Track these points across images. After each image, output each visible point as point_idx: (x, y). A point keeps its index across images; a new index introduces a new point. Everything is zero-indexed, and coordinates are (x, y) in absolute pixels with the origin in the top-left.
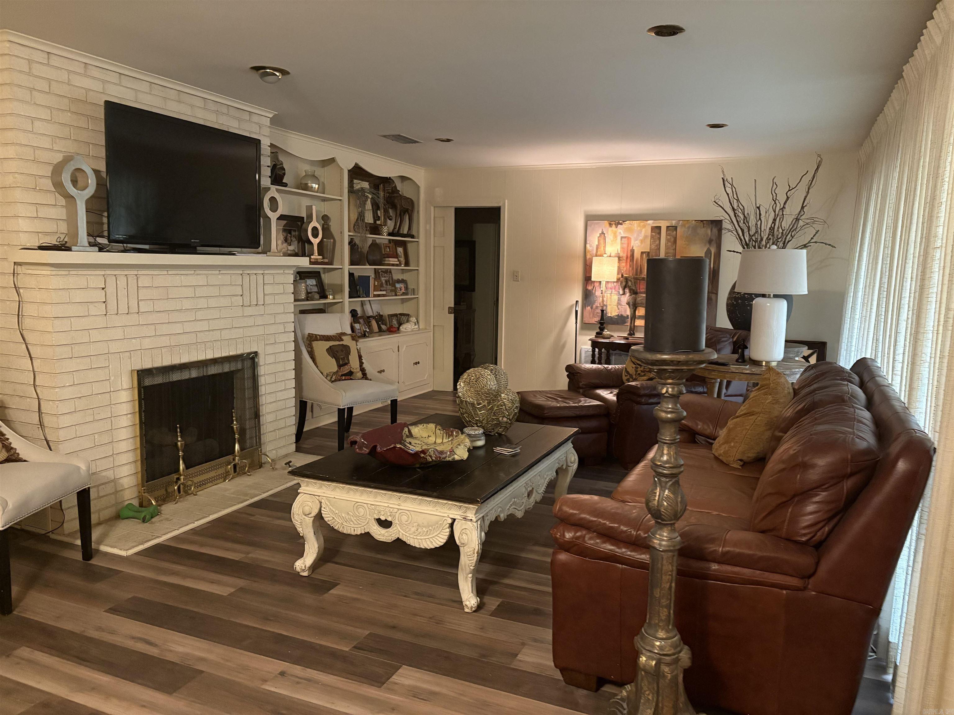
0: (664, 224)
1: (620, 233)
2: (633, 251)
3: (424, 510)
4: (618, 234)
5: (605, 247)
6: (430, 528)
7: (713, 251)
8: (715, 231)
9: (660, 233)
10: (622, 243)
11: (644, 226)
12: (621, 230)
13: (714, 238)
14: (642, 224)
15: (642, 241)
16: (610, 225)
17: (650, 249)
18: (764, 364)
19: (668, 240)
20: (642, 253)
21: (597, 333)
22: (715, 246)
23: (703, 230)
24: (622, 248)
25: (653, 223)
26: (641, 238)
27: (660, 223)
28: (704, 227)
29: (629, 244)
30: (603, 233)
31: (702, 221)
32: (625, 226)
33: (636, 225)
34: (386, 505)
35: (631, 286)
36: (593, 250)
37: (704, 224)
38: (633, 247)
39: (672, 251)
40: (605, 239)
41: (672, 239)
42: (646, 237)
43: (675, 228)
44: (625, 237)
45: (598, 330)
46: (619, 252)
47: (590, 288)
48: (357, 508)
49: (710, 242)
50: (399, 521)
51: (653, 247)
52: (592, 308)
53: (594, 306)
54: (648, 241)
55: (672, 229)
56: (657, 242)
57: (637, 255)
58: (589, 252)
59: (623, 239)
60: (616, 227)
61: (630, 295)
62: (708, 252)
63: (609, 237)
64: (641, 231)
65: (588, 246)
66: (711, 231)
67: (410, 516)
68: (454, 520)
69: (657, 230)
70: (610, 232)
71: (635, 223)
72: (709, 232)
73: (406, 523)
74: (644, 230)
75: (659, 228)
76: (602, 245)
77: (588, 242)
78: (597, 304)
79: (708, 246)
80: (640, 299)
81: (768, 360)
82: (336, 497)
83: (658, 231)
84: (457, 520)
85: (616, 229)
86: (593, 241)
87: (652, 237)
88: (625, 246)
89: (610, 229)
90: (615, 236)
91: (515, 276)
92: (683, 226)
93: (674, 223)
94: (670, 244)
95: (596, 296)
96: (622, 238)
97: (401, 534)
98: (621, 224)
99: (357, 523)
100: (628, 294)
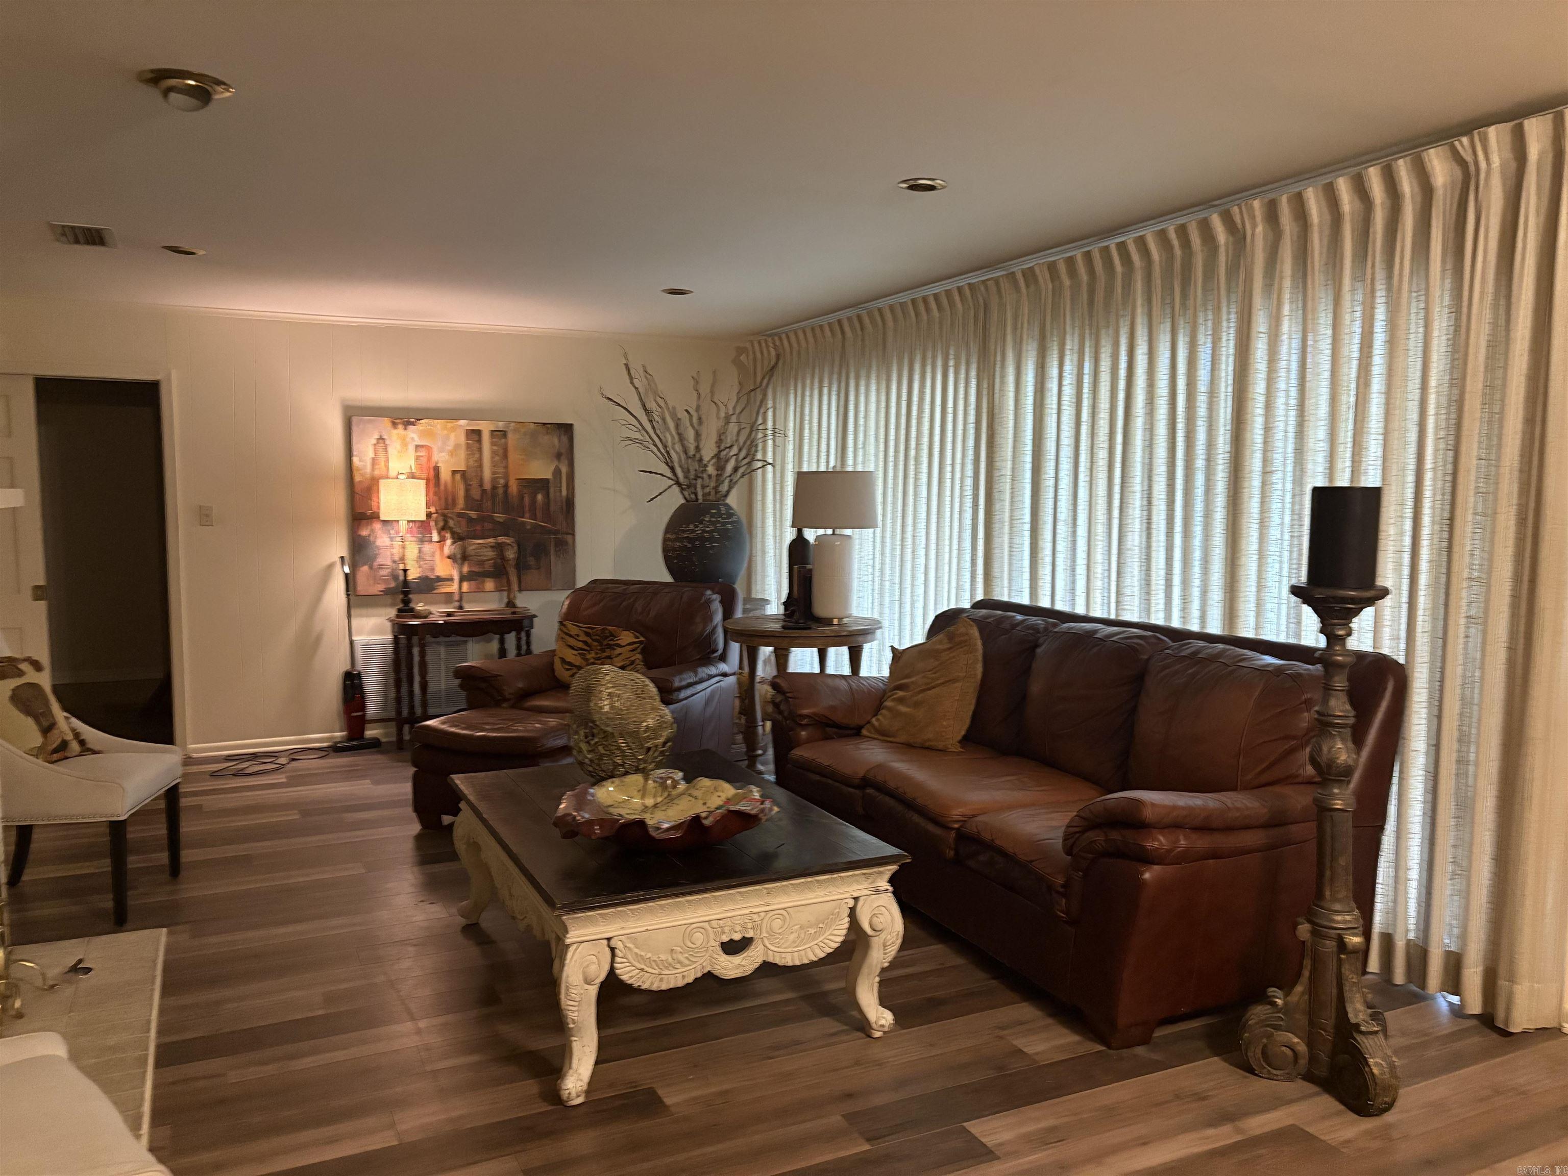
0: (485, 427)
1: (413, 439)
2: (437, 469)
3: (811, 899)
4: (408, 440)
5: (387, 461)
6: (821, 925)
7: (564, 469)
8: (565, 439)
9: (479, 441)
10: (417, 457)
11: (453, 429)
12: (413, 434)
13: (563, 451)
14: (450, 425)
15: (452, 453)
16: (394, 425)
17: (467, 467)
18: (835, 621)
19: (494, 453)
20: (454, 472)
21: (400, 611)
22: (566, 462)
23: (546, 437)
24: (418, 464)
25: (468, 425)
26: (450, 448)
27: (478, 425)
28: (547, 433)
29: (429, 459)
30: (381, 439)
31: (544, 424)
32: (421, 428)
33: (438, 426)
34: (747, 911)
35: (453, 528)
36: (365, 466)
37: (548, 428)
38: (437, 463)
39: (502, 470)
40: (386, 447)
41: (501, 452)
42: (457, 446)
43: (503, 434)
44: (422, 446)
45: (401, 606)
46: (414, 471)
47: (364, 532)
48: (691, 936)
49: (559, 456)
50: (767, 932)
51: (471, 462)
52: (371, 568)
53: (375, 564)
54: (462, 454)
55: (499, 435)
56: (477, 456)
57: (445, 475)
58: (358, 470)
59: (419, 450)
60: (405, 429)
61: (453, 543)
62: (557, 472)
63: (394, 448)
64: (447, 438)
65: (355, 460)
66: (560, 441)
67: (787, 916)
68: (856, 899)
69: (474, 435)
70: (395, 436)
71: (439, 424)
72: (555, 441)
73: (780, 931)
74: (452, 436)
75: (478, 433)
76: (382, 460)
77: (355, 453)
78: (380, 560)
79: (555, 463)
80: (471, 548)
81: (840, 616)
82: (649, 928)
83: (476, 437)
84: (861, 900)
85: (405, 432)
86: (364, 453)
87: (468, 447)
88: (424, 460)
89: (395, 432)
90: (405, 444)
91: (204, 516)
92: (516, 430)
93: (501, 425)
94: (497, 458)
95: (378, 548)
96: (417, 446)
97: (770, 953)
98: (413, 424)
99: (690, 963)
100: (449, 542)
